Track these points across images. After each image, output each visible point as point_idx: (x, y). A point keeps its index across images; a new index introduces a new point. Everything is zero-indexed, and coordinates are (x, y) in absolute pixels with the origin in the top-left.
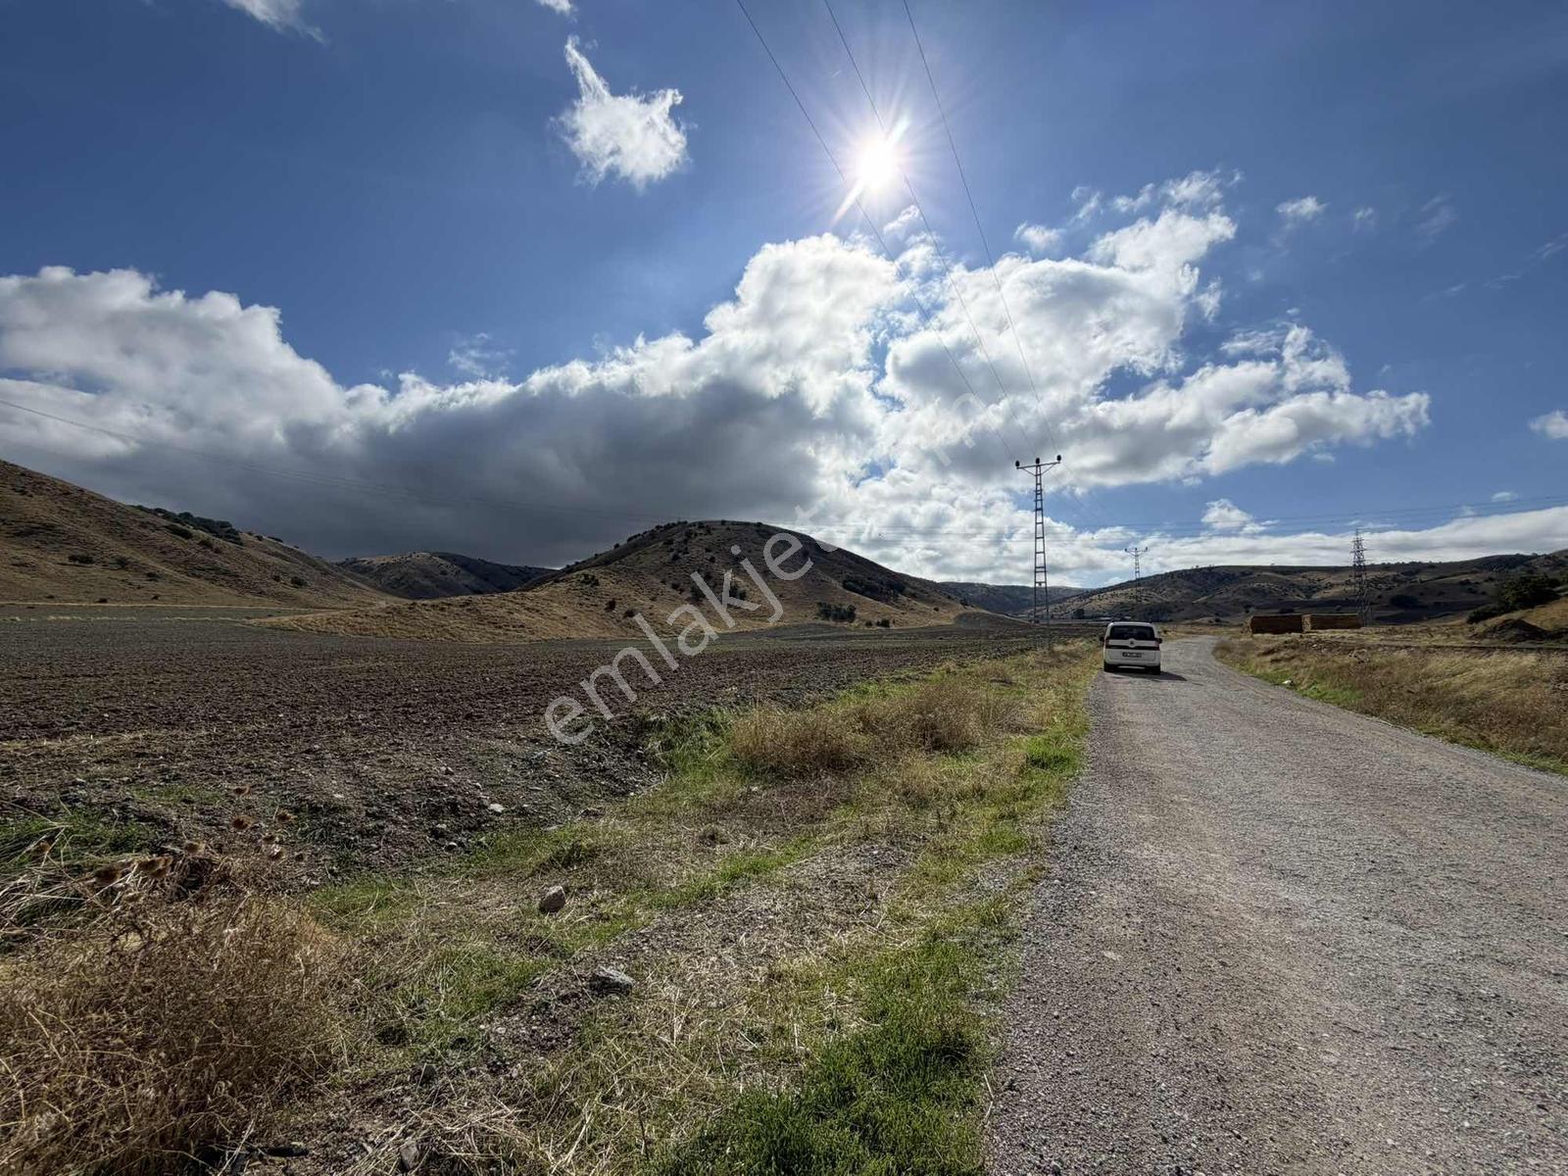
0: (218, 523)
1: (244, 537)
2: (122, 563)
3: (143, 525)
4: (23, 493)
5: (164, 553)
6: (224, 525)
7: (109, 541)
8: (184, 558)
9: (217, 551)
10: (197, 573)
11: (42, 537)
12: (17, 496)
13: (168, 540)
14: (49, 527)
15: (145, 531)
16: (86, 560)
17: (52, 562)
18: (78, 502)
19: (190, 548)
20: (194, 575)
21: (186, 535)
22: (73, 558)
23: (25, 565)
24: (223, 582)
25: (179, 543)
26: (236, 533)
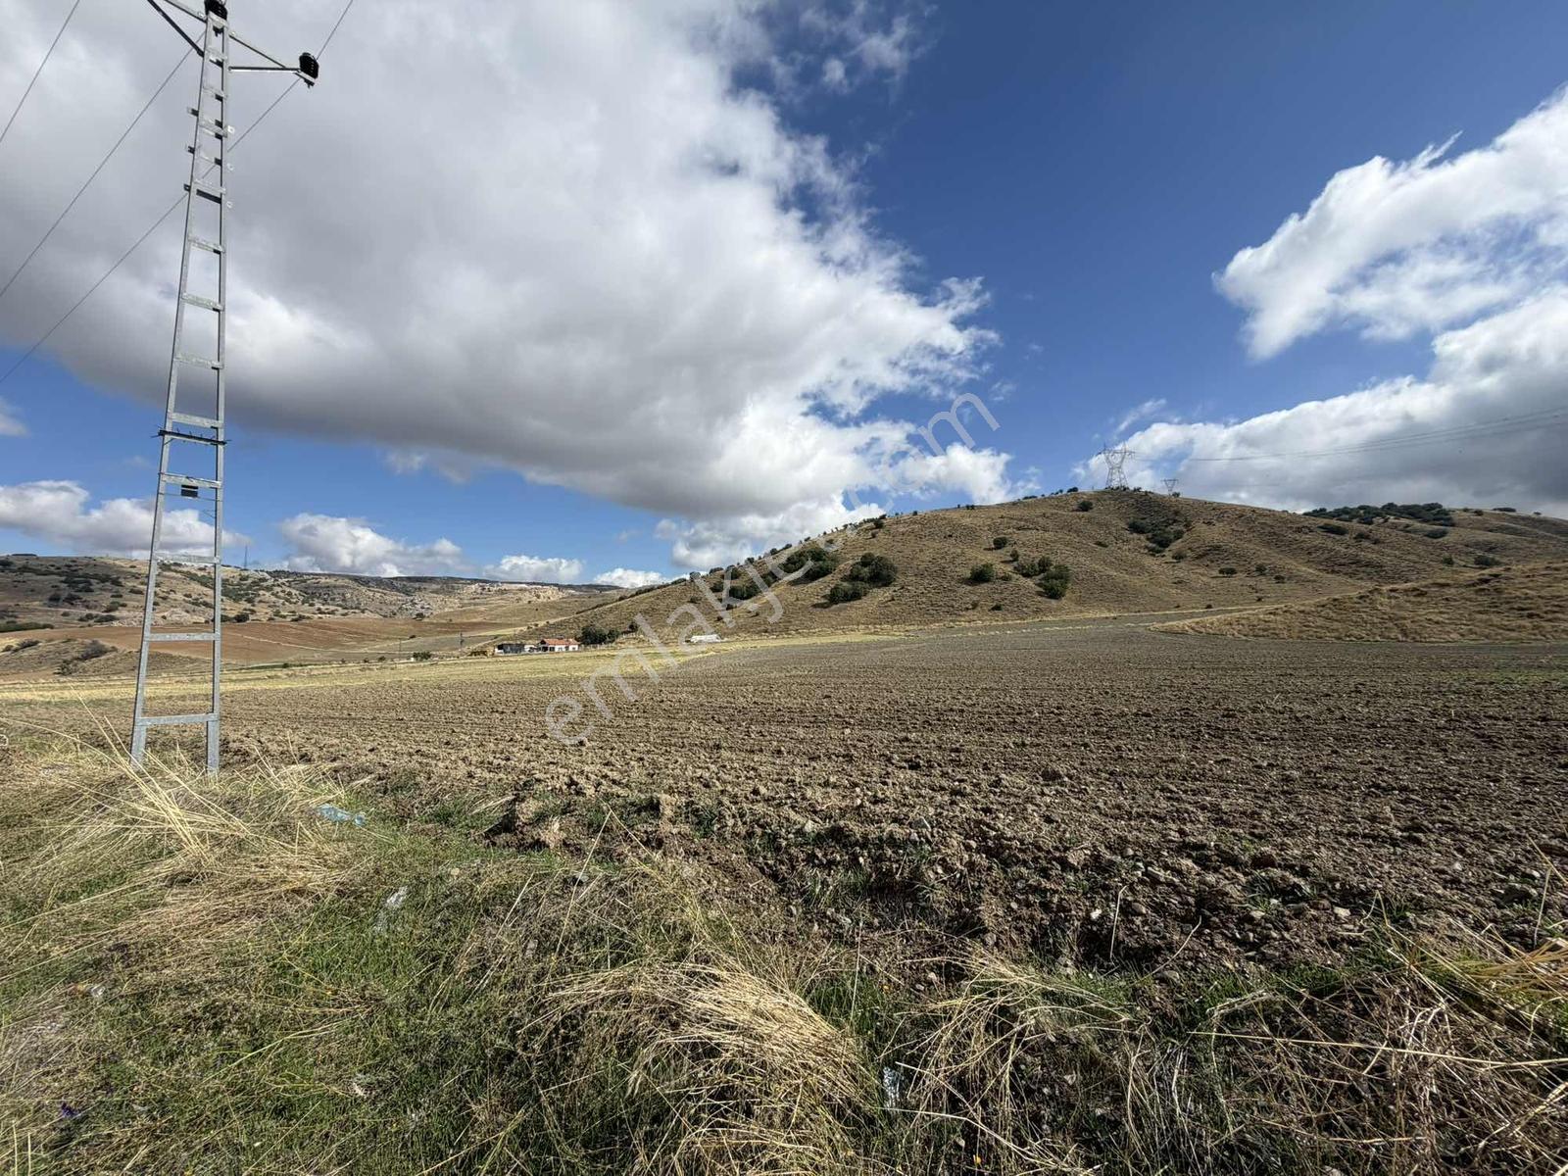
0: (1424, 507)
1: (1455, 518)
2: (1261, 570)
3: (1299, 530)
4: (1209, 523)
5: (1309, 553)
6: (1431, 507)
7: (1264, 550)
8: (1326, 555)
9: (1376, 542)
10: (1336, 568)
11: (1211, 556)
12: (1205, 527)
13: (1317, 539)
14: (1217, 548)
15: (1297, 536)
16: (1231, 572)
17: (1204, 576)
18: (1249, 520)
19: (1340, 546)
20: (1333, 572)
21: (1340, 531)
22: (1221, 572)
23: (1180, 582)
24: (1362, 575)
25: (1330, 542)
26: (1446, 512)
